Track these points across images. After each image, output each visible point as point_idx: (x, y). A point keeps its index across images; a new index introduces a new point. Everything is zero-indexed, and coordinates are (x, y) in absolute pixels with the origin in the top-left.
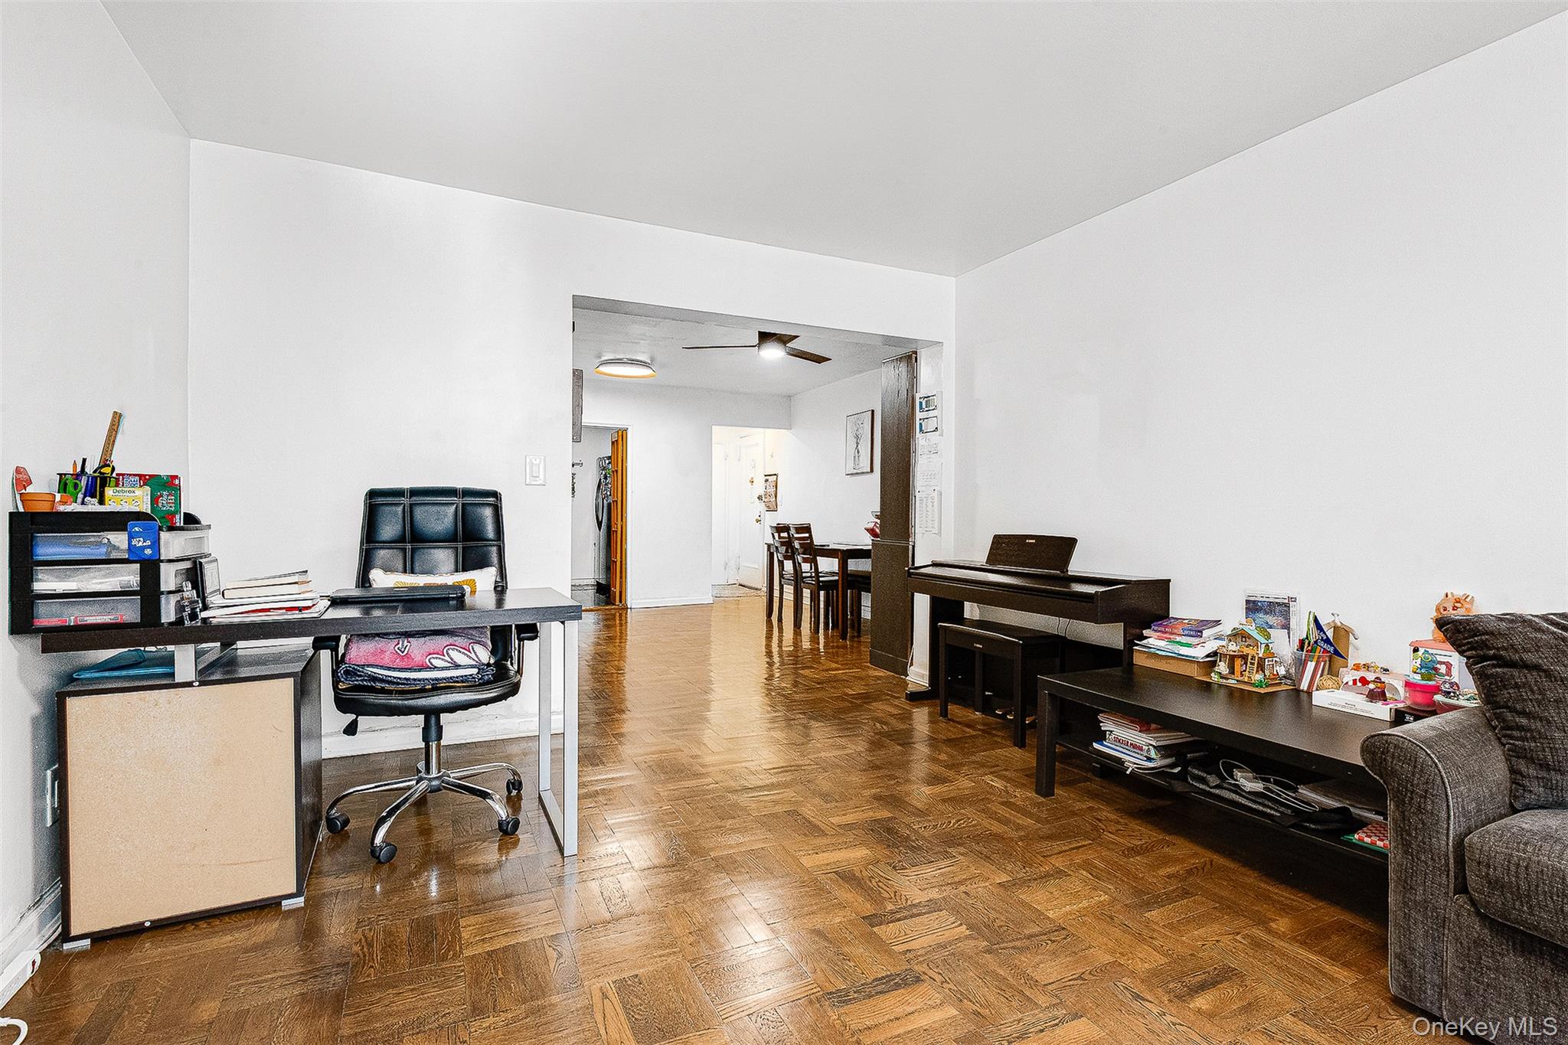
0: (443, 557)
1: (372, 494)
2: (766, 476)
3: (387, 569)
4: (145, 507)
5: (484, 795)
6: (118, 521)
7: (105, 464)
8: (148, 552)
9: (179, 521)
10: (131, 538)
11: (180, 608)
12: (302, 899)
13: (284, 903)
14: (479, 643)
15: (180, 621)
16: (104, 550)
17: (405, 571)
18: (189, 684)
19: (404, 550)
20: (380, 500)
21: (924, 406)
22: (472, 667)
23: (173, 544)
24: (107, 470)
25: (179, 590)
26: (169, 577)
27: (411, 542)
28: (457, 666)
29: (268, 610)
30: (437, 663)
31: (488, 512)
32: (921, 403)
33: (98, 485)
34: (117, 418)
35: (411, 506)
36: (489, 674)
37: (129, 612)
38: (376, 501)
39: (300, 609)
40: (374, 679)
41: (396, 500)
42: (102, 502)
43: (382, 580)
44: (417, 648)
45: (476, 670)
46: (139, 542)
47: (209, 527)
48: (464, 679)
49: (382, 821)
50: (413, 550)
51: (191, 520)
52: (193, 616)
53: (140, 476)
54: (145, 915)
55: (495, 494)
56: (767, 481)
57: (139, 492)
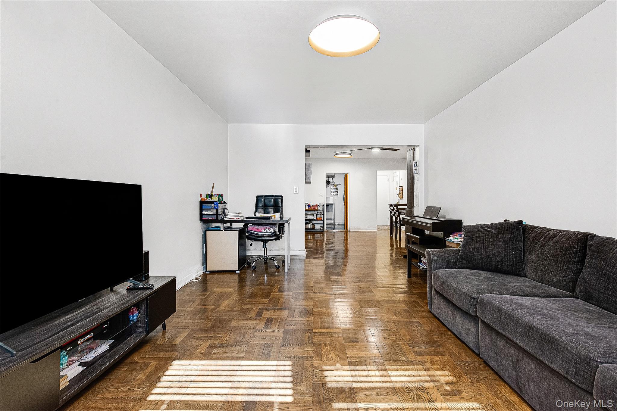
0: (271, 210)
1: (258, 197)
2: (400, 187)
3: (259, 213)
4: (217, 200)
5: (274, 260)
6: (213, 202)
7: (212, 192)
8: (217, 207)
9: (223, 202)
10: (214, 205)
11: (221, 217)
12: (239, 272)
13: (236, 272)
14: (272, 228)
15: (221, 220)
16: (211, 207)
17: (263, 213)
18: (222, 231)
19: (263, 209)
20: (259, 198)
21: (416, 165)
22: (270, 232)
23: (220, 206)
24: (212, 194)
25: (221, 214)
26: (220, 212)
27: (264, 207)
28: (267, 232)
29: (233, 218)
30: (264, 231)
31: (280, 200)
32: (415, 164)
33: (211, 196)
34: (214, 184)
35: (265, 199)
36: (273, 234)
37: (214, 218)
38: (258, 198)
39: (238, 218)
40: (252, 233)
41: (262, 198)
42: (211, 199)
43: (258, 215)
44: (260, 228)
45: (270, 233)
46: (216, 206)
47: (227, 203)
48: (268, 235)
49: (254, 262)
50: (265, 209)
51: (224, 202)
52: (223, 219)
53: (217, 194)
54: (217, 270)
55: (281, 196)
56: (400, 188)
57: (216, 197)
